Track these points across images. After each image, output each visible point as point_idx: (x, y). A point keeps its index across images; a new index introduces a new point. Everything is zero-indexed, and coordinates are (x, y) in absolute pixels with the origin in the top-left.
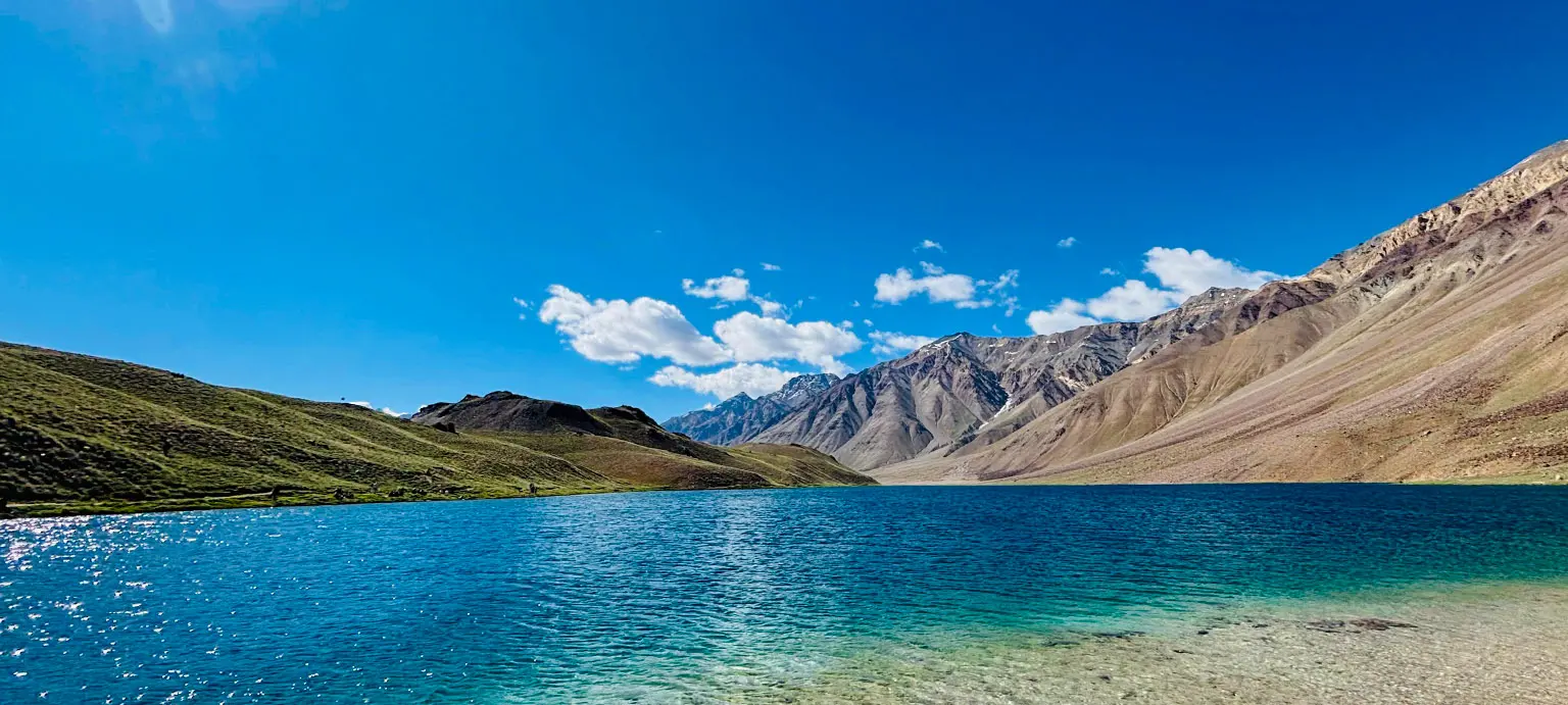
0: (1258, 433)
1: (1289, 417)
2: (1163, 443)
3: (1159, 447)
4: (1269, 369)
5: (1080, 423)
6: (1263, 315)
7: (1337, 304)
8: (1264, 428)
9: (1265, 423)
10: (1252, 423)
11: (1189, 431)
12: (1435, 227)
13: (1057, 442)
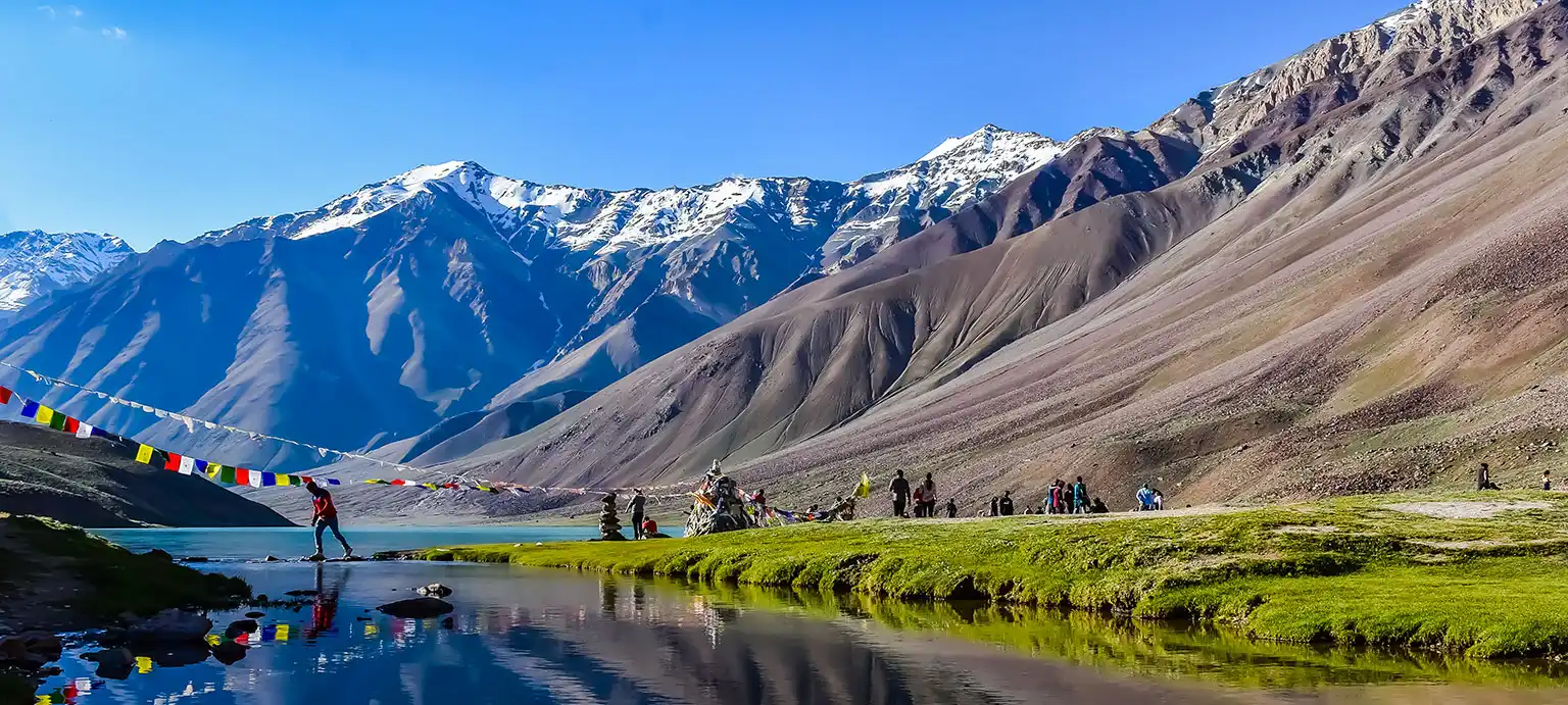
0: (1017, 436)
1: (1070, 408)
2: (860, 446)
3: (850, 455)
4: (1058, 312)
5: (706, 398)
6: (1069, 199)
7: (1184, 196)
8: (1029, 426)
9: (1037, 416)
10: (1011, 416)
11: (907, 425)
12: (1351, 68)
13: (657, 439)
